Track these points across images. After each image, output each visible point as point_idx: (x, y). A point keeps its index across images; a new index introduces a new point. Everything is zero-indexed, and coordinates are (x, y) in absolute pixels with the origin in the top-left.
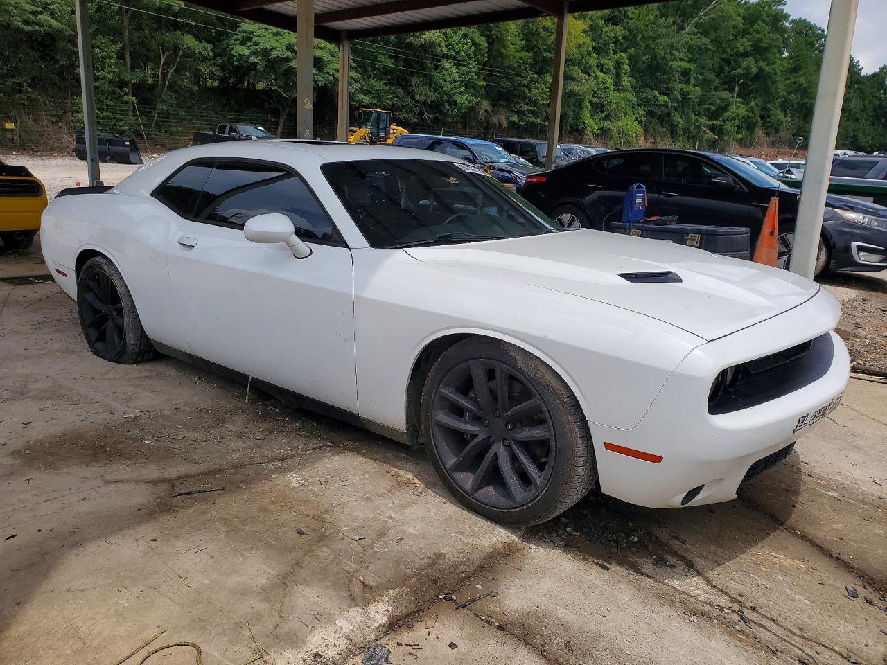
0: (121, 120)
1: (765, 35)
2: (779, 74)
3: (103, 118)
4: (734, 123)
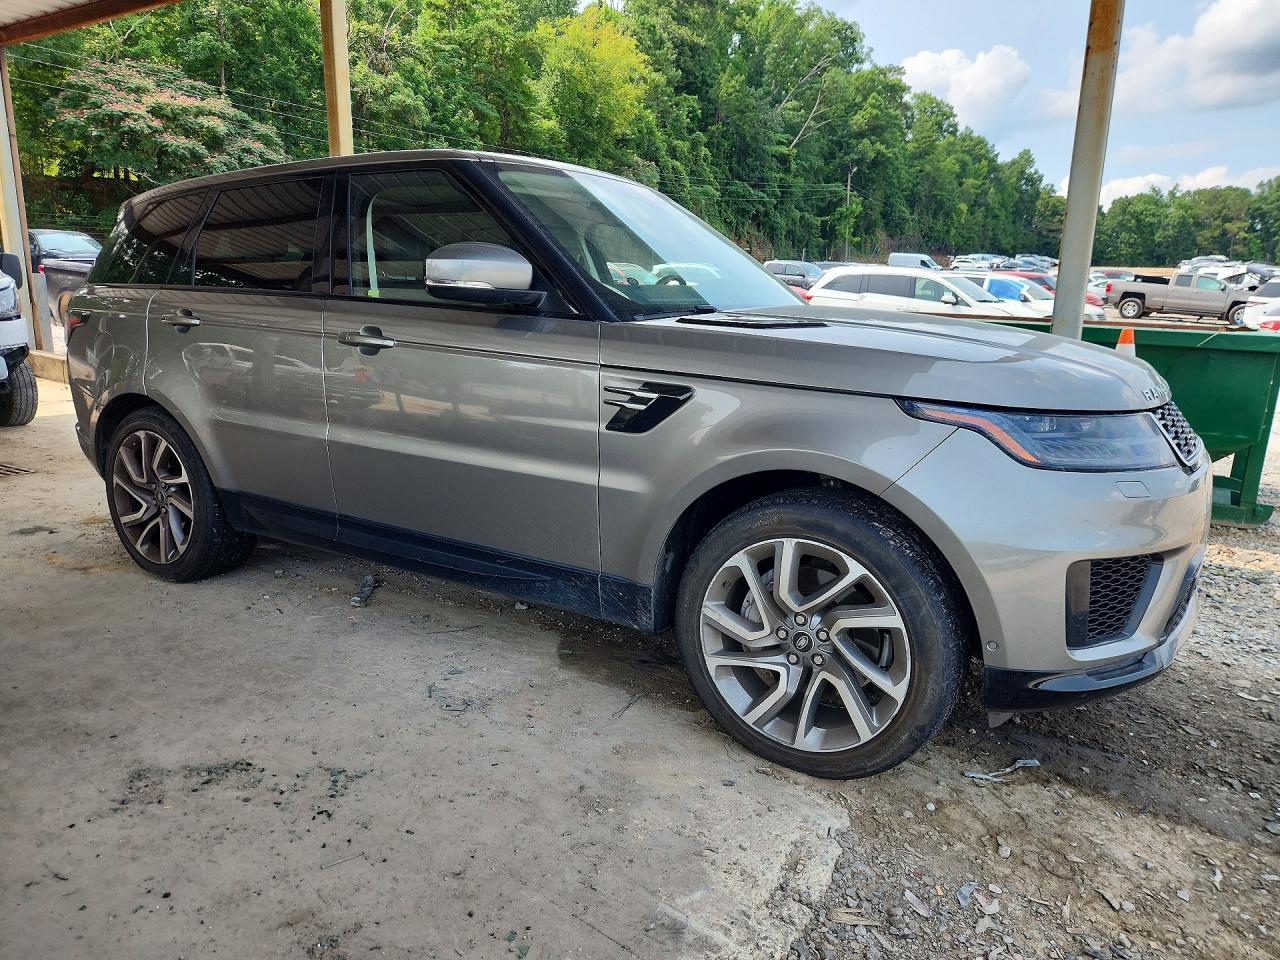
2: (902, 160)
4: (848, 223)
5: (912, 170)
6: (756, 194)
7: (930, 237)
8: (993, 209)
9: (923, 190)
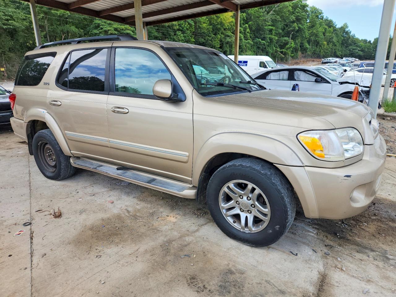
1: (300, 14)
2: (306, 29)
4: (290, 50)
5: (309, 32)
6: (263, 42)
7: (315, 53)
8: (335, 43)
9: (313, 38)
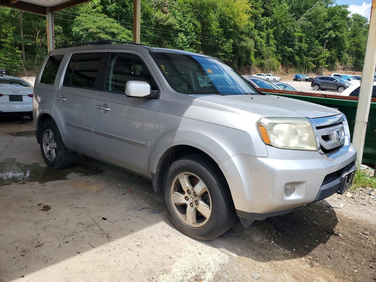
0: (16, 61)
1: (338, 21)
2: (346, 37)
3: (7, 61)
4: (324, 60)
6: (290, 49)
9: (354, 48)
